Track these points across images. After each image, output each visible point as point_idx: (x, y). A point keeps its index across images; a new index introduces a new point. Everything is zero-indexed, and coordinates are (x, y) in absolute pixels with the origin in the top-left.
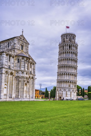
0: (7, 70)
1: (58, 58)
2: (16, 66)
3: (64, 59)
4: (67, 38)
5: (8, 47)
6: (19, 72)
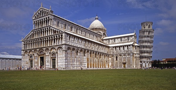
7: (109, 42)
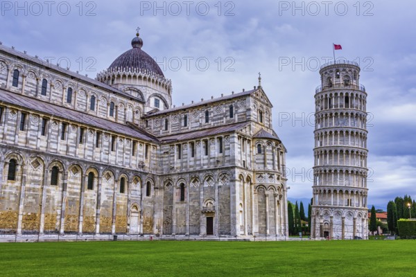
0: (242, 171)
1: (314, 130)
2: (255, 162)
3: (333, 133)
4: (338, 77)
5: (231, 116)
6: (264, 175)
7: (166, 129)
